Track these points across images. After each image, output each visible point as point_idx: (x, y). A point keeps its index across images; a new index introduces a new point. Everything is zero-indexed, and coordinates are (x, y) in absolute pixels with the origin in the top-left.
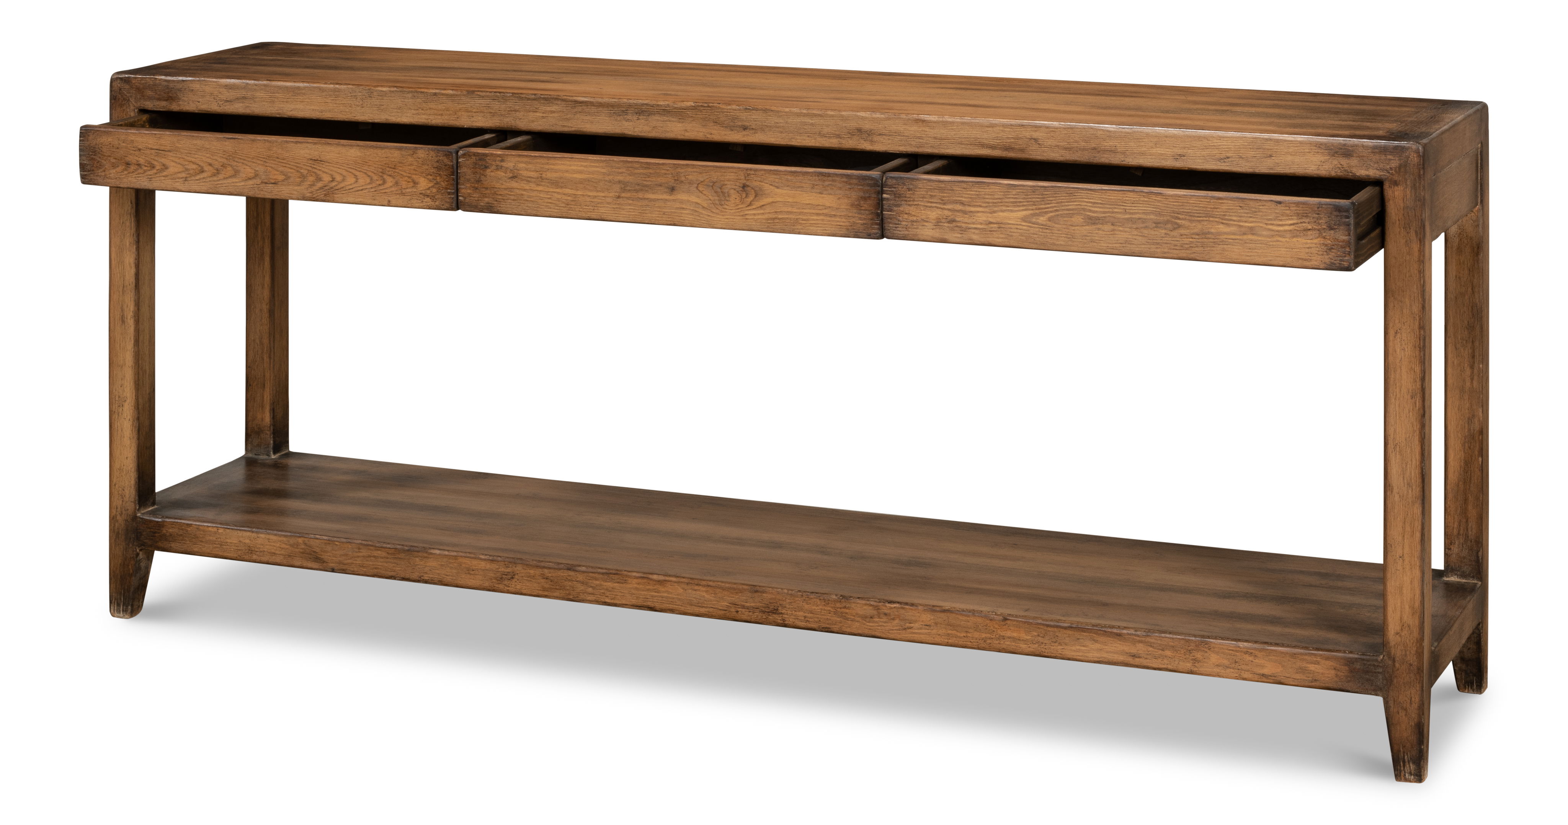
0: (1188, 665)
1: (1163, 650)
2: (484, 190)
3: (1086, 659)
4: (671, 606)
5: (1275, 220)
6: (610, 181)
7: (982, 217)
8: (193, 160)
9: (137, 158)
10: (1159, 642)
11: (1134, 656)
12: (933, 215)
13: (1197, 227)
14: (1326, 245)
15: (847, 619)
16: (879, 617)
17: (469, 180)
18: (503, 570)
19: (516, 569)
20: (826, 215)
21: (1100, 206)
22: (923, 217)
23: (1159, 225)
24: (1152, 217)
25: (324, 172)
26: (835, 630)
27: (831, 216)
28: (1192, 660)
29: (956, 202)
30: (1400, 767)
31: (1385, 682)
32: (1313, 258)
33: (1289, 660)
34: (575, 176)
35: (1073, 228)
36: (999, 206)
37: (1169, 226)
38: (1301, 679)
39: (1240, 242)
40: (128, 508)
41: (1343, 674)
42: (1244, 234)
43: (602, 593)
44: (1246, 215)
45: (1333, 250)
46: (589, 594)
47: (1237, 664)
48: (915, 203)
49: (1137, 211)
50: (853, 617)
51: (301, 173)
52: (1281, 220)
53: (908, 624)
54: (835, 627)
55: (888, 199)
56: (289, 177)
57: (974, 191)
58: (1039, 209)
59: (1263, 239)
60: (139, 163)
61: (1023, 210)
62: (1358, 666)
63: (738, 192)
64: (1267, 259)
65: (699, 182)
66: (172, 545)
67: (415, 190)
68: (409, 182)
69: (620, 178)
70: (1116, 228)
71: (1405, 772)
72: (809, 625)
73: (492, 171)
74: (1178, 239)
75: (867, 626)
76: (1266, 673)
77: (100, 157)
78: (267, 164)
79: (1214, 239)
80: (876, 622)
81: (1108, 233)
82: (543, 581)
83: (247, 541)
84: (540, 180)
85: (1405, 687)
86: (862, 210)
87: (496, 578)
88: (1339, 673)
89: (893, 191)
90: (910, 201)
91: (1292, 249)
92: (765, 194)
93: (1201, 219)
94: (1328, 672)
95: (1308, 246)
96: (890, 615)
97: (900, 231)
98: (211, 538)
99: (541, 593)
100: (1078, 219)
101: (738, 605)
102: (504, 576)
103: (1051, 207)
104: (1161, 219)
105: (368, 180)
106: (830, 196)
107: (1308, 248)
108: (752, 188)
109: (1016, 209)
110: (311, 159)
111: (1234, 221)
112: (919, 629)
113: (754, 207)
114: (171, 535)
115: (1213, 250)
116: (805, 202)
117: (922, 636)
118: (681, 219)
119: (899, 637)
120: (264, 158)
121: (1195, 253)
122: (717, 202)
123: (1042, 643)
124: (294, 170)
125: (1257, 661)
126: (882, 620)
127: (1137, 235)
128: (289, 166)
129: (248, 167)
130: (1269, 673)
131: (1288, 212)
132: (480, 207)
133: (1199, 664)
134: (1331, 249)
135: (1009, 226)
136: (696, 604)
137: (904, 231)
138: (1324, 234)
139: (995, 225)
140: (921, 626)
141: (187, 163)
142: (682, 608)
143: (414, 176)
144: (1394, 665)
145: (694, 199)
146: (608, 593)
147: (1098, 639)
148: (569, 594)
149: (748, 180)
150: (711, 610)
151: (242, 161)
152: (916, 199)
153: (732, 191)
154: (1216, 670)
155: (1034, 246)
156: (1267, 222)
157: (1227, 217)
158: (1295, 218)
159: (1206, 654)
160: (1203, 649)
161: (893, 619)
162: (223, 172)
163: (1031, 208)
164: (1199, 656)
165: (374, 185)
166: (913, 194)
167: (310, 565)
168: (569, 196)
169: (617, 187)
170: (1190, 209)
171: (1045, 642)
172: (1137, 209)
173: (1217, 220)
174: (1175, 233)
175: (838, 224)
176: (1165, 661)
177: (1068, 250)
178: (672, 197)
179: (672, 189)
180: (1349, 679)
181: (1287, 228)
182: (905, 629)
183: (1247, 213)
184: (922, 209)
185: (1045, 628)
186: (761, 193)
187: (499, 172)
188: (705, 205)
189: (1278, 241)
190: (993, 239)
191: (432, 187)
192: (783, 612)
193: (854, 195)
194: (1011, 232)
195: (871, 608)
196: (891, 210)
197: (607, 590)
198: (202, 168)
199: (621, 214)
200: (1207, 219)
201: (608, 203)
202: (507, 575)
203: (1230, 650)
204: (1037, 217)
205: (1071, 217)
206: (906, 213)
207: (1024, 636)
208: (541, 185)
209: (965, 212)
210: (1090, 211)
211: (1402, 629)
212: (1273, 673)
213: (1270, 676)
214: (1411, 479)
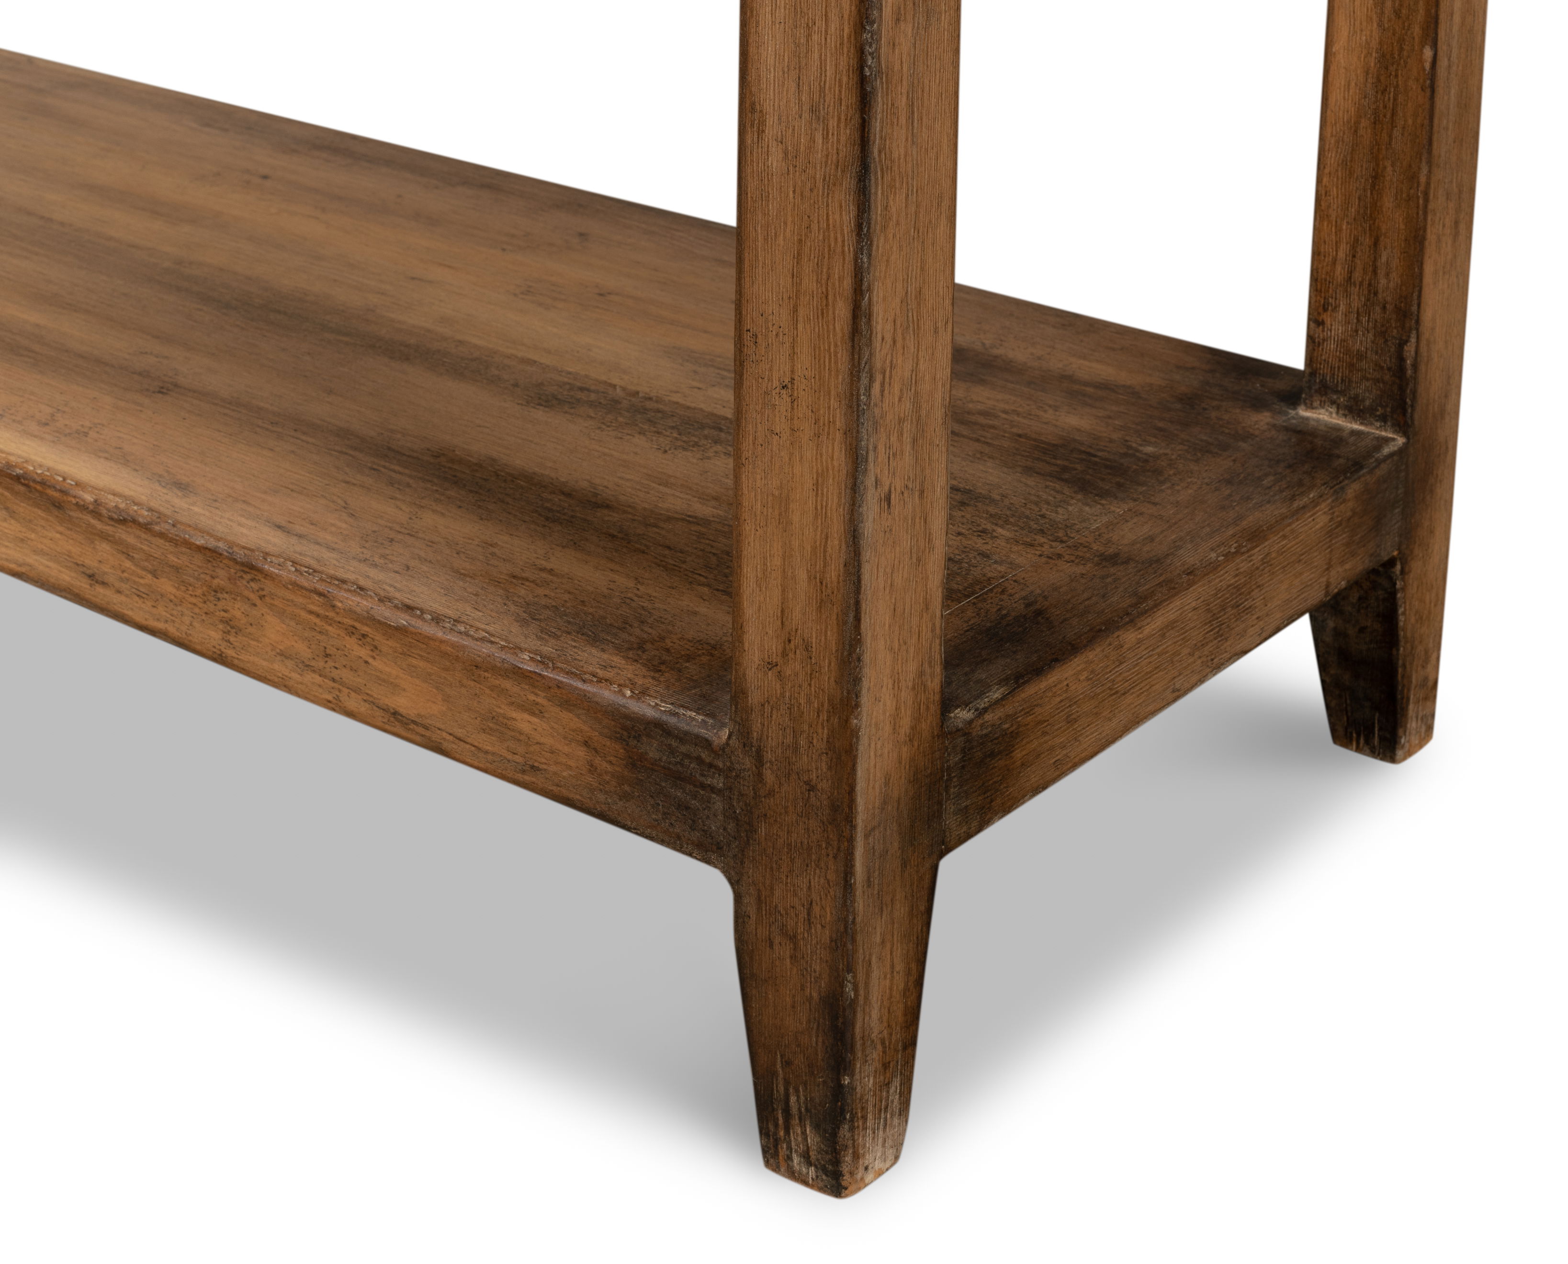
0: (213, 636)
1: (154, 574)
30: (776, 1126)
31: (731, 826)
33: (461, 685)
38: (493, 754)
41: (610, 768)
47: (331, 663)
62: (655, 749)
71: (789, 1148)
76: (402, 711)
85: (792, 860)
88: (598, 761)
94: (566, 749)
125: (378, 663)
133: (238, 637)
144: (761, 774)
154: (280, 668)
159: (258, 611)
160: (246, 592)
164: (238, 614)
176: (161, 607)
180: (626, 788)
203: (316, 610)
211: (784, 654)
212: (419, 715)
213: (414, 722)
214: (822, 90)
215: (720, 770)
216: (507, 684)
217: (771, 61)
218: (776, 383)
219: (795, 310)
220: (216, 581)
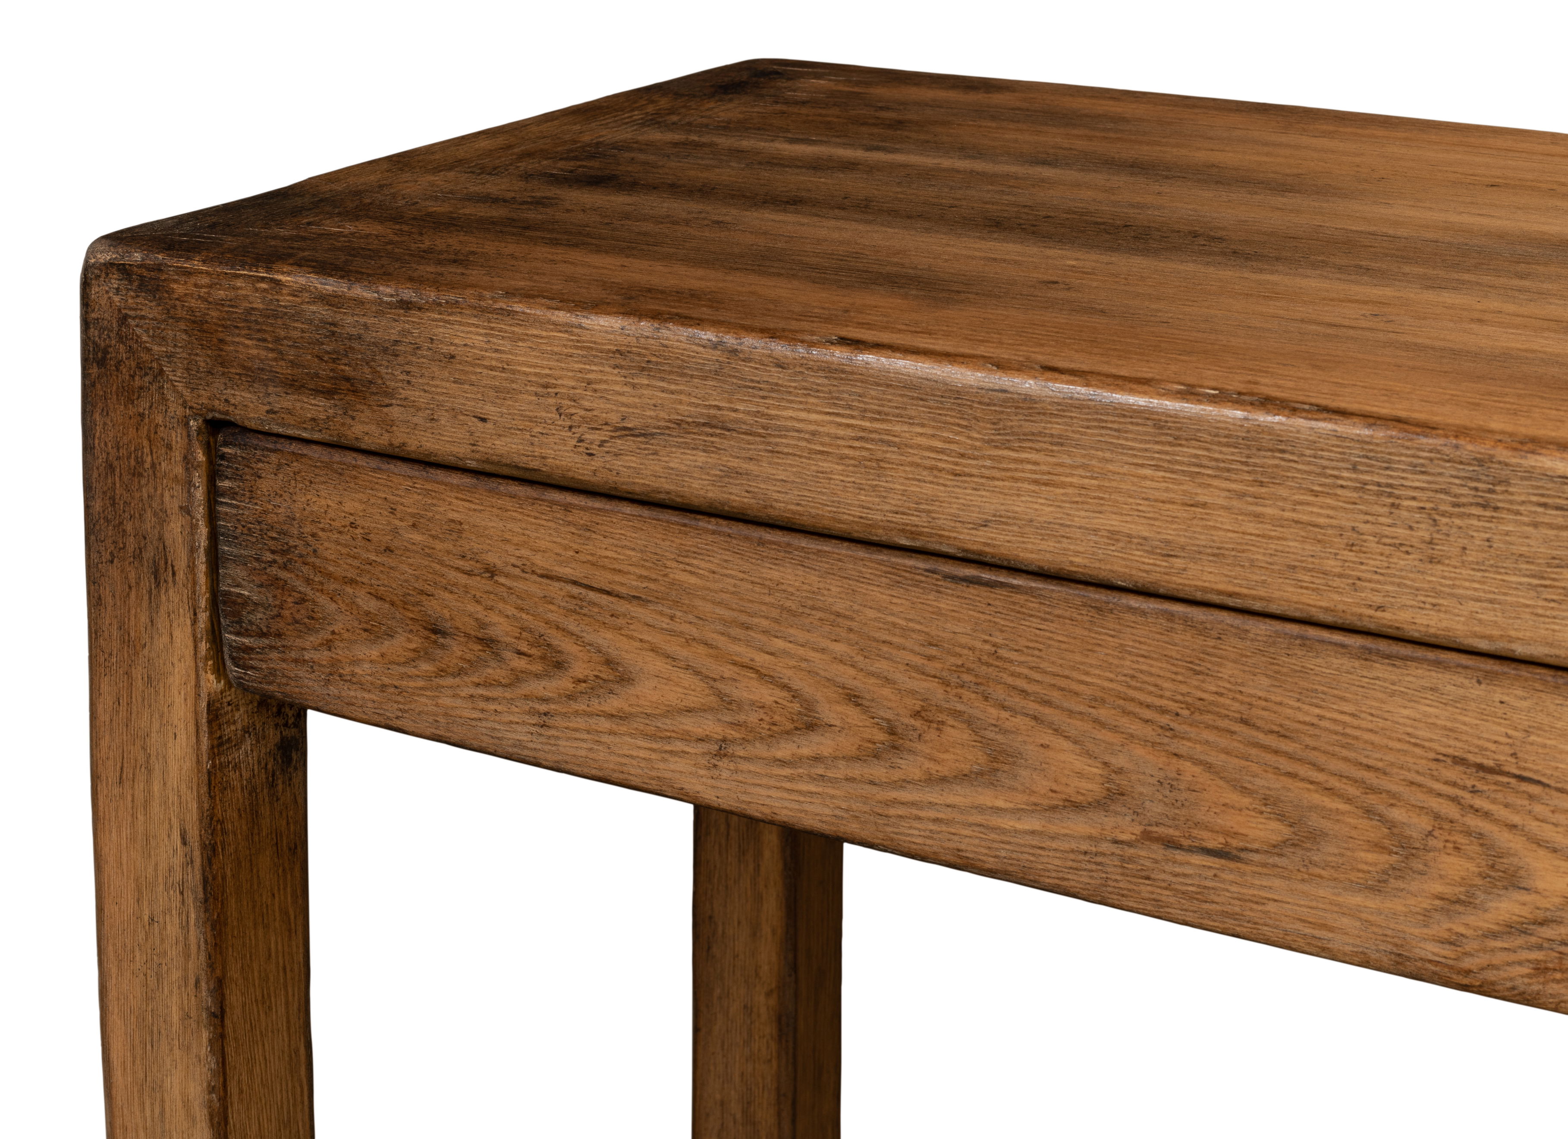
8: (761, 659)
9: (478, 610)
25: (1539, 843)
51: (1392, 825)
56: (1315, 836)
60: (491, 632)
77: (308, 581)
78: (1183, 747)
110: (1459, 761)
120: (1163, 711)
124: (1349, 800)
128: (1320, 777)
129: (1066, 744)
141: (728, 671)
151: (1033, 707)
162: (919, 746)
198: (809, 706)
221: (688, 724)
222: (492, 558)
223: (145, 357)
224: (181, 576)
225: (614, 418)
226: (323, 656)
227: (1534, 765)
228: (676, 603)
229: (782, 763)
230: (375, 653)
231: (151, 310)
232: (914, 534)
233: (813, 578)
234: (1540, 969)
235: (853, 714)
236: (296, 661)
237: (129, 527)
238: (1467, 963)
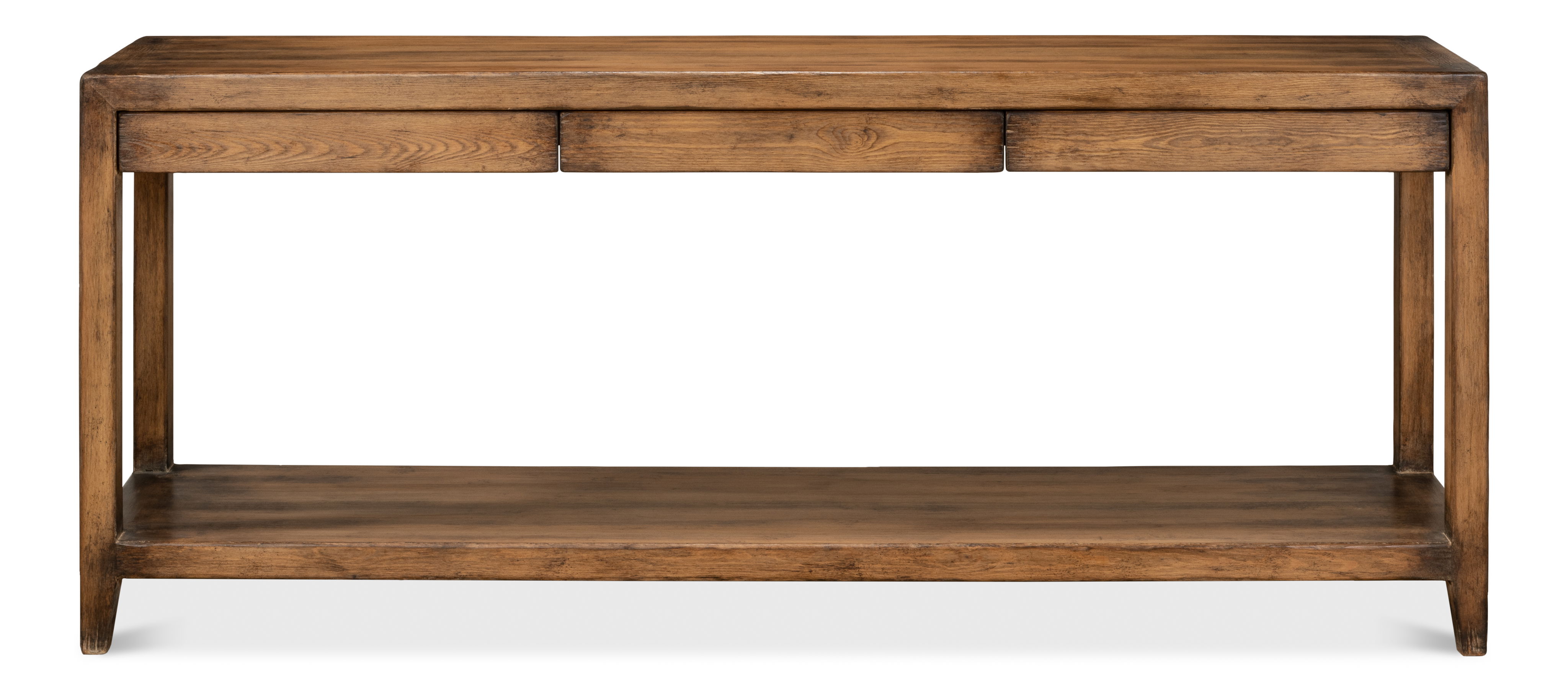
0: (1269, 572)
1: (1245, 561)
2: (589, 149)
3: (1170, 577)
4: (739, 574)
5: (1379, 130)
6: (725, 133)
7: (1105, 146)
8: (257, 139)
9: (190, 141)
10: (1241, 554)
11: (1217, 569)
12: (1057, 146)
13: (1308, 142)
14: (1425, 150)
15: (927, 566)
16: (961, 561)
17: (572, 141)
18: (552, 556)
19: (566, 554)
20: (949, 152)
21: (1218, 127)
22: (1047, 149)
23: (1273, 142)
24: (1267, 135)
25: (410, 142)
26: (914, 578)
27: (954, 152)
28: (1273, 567)
29: (1079, 133)
30: (1468, 642)
31: (1454, 566)
32: (1413, 162)
33: (1365, 557)
34: (688, 130)
35: (1192, 150)
36: (1120, 134)
37: (1282, 142)
38: (1376, 573)
39: (1348, 152)
40: (105, 536)
41: (1415, 565)
42: (1352, 144)
43: (664, 568)
44: (1353, 128)
45: (1431, 154)
46: (649, 570)
47: (1316, 566)
48: (1039, 136)
49: (1252, 130)
50: (933, 564)
51: (383, 145)
52: (1385, 130)
53: (990, 564)
54: (914, 576)
55: (1012, 134)
56: (370, 150)
57: (1097, 122)
58: (1159, 134)
59: (1368, 148)
60: (193, 145)
61: (1144, 136)
62: (1429, 555)
63: (859, 135)
64: (1372, 165)
65: (819, 128)
66: (159, 570)
67: (513, 154)
68: (506, 146)
69: (737, 129)
70: (1232, 147)
71: (1472, 646)
72: (887, 576)
73: (598, 131)
74: (1291, 153)
75: (948, 570)
76: (1343, 571)
77: (145, 143)
78: (344, 139)
79: (1323, 151)
80: (958, 566)
81: (1225, 152)
82: (597, 563)
83: (251, 557)
84: (651, 136)
85: (1472, 569)
86: (985, 145)
87: (544, 566)
88: (1411, 563)
89: (1017, 126)
90: (1033, 135)
91: (1395, 155)
92: (887, 136)
93: (1312, 133)
94: (1401, 563)
95: (1409, 151)
96: (971, 557)
97: (1023, 163)
98: (207, 558)
99: (595, 575)
100: (1197, 141)
101: (812, 565)
102: (553, 563)
103: (1171, 132)
104: (1275, 136)
105: (460, 148)
106: (953, 134)
107: (1409, 153)
108: (874, 131)
109: (1138, 136)
110: (395, 131)
111: (1342, 133)
112: (1001, 567)
113: (876, 149)
114: (158, 560)
115: (1322, 161)
116: (928, 141)
117: (1004, 574)
118: (800, 165)
119: (981, 577)
120: (340, 132)
121: (1306, 164)
122: (838, 147)
123: (1126, 567)
124: (376, 142)
125: (1334, 560)
126: (963, 563)
127: (1252, 152)
128: (370, 139)
129: (321, 143)
130: (1347, 571)
131: (1391, 122)
132: (584, 167)
133: (1280, 569)
134: (1429, 153)
135: (1130, 152)
136: (767, 569)
137: (1027, 163)
138: (1424, 140)
139: (1117, 152)
140: (1004, 565)
141: (250, 143)
142: (751, 575)
143: (512, 141)
144: (1462, 550)
145: (813, 145)
146: (670, 568)
147: (1181, 557)
148: (627, 573)
149: (870, 123)
150: (783, 573)
151: (315, 137)
152: (1039, 133)
153: (853, 135)
154: (1296, 573)
155: (1154, 168)
156: (1372, 133)
157: (1335, 131)
158: (1398, 127)
159: (1287, 560)
160: (1283, 555)
161: (975, 561)
162: (291, 149)
163: (1151, 133)
164: (1280, 562)
165: (467, 152)
166: (1037, 128)
167: (327, 574)
168: (681, 150)
169: (733, 139)
170: (1301, 126)
171: (1129, 566)
172: (1253, 129)
173: (1326, 133)
174: (1288, 148)
175: (962, 159)
176: (1247, 571)
177: (1186, 170)
178: (791, 145)
179: (791, 137)
180: (1421, 567)
181: (1390, 137)
182: (987, 569)
183: (1354, 126)
184: (1046, 141)
185: (1129, 553)
186: (883, 135)
187: (605, 132)
188: (825, 150)
189: (1382, 149)
190: (1115, 165)
191: (533, 150)
192: (859, 566)
193: (977, 131)
194: (1132, 157)
195: (952, 552)
196: (1014, 145)
197: (669, 564)
198: (268, 146)
199: (737, 164)
200: (1318, 133)
201: (723, 155)
202: (556, 561)
203: (1309, 553)
204: (1158, 142)
205: (1190, 140)
206: (1030, 147)
207: (1108, 563)
208: (652, 141)
209: (1088, 142)
210: (1209, 133)
211: (1469, 516)
212: (1349, 571)
213: (1347, 573)
214: (1478, 379)
215: (1450, 553)
216: (1381, 552)
217: (1463, 374)
218: (1466, 450)
219: (1471, 431)
220: (1271, 555)
221: (241, 156)
222: (193, 130)
223: (101, 99)
224: (109, 148)
225: (224, 95)
226: (148, 160)
227: (408, 129)
228: (237, 131)
229: (262, 159)
230: (162, 156)
231: (104, 88)
232: (290, 108)
233: (268, 120)
234: (411, 165)
235: (277, 146)
236: (141, 162)
237: (94, 139)
238: (398, 167)
